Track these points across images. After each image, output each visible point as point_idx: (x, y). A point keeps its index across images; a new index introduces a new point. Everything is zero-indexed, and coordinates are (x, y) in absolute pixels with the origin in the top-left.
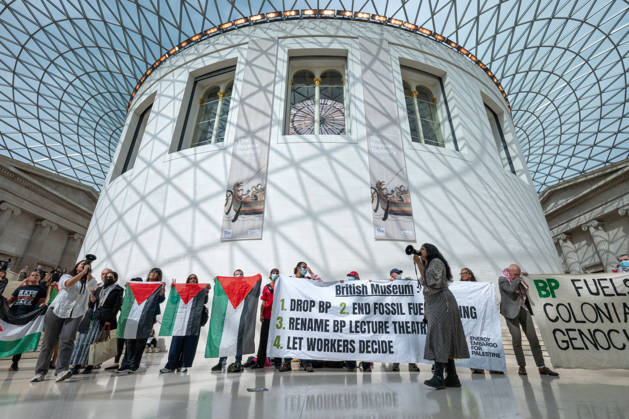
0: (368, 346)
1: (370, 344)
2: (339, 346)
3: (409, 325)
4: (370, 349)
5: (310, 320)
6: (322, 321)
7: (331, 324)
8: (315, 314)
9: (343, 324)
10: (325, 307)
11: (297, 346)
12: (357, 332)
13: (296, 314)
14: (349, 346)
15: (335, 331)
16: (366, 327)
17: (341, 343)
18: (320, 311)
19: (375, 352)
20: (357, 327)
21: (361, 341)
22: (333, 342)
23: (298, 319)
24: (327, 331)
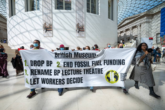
0: (71, 81)
1: (72, 79)
2: (57, 82)
3: (91, 70)
4: (72, 82)
5: (42, 70)
6: (48, 70)
7: (53, 71)
8: (44, 67)
9: (59, 71)
10: (49, 63)
11: (36, 82)
12: (66, 75)
13: (34, 68)
14: (62, 82)
15: (55, 75)
16: (70, 72)
17: (58, 80)
18: (47, 66)
19: (74, 83)
20: (66, 72)
21: (67, 79)
22: (54, 80)
23: (35, 70)
24: (51, 75)
